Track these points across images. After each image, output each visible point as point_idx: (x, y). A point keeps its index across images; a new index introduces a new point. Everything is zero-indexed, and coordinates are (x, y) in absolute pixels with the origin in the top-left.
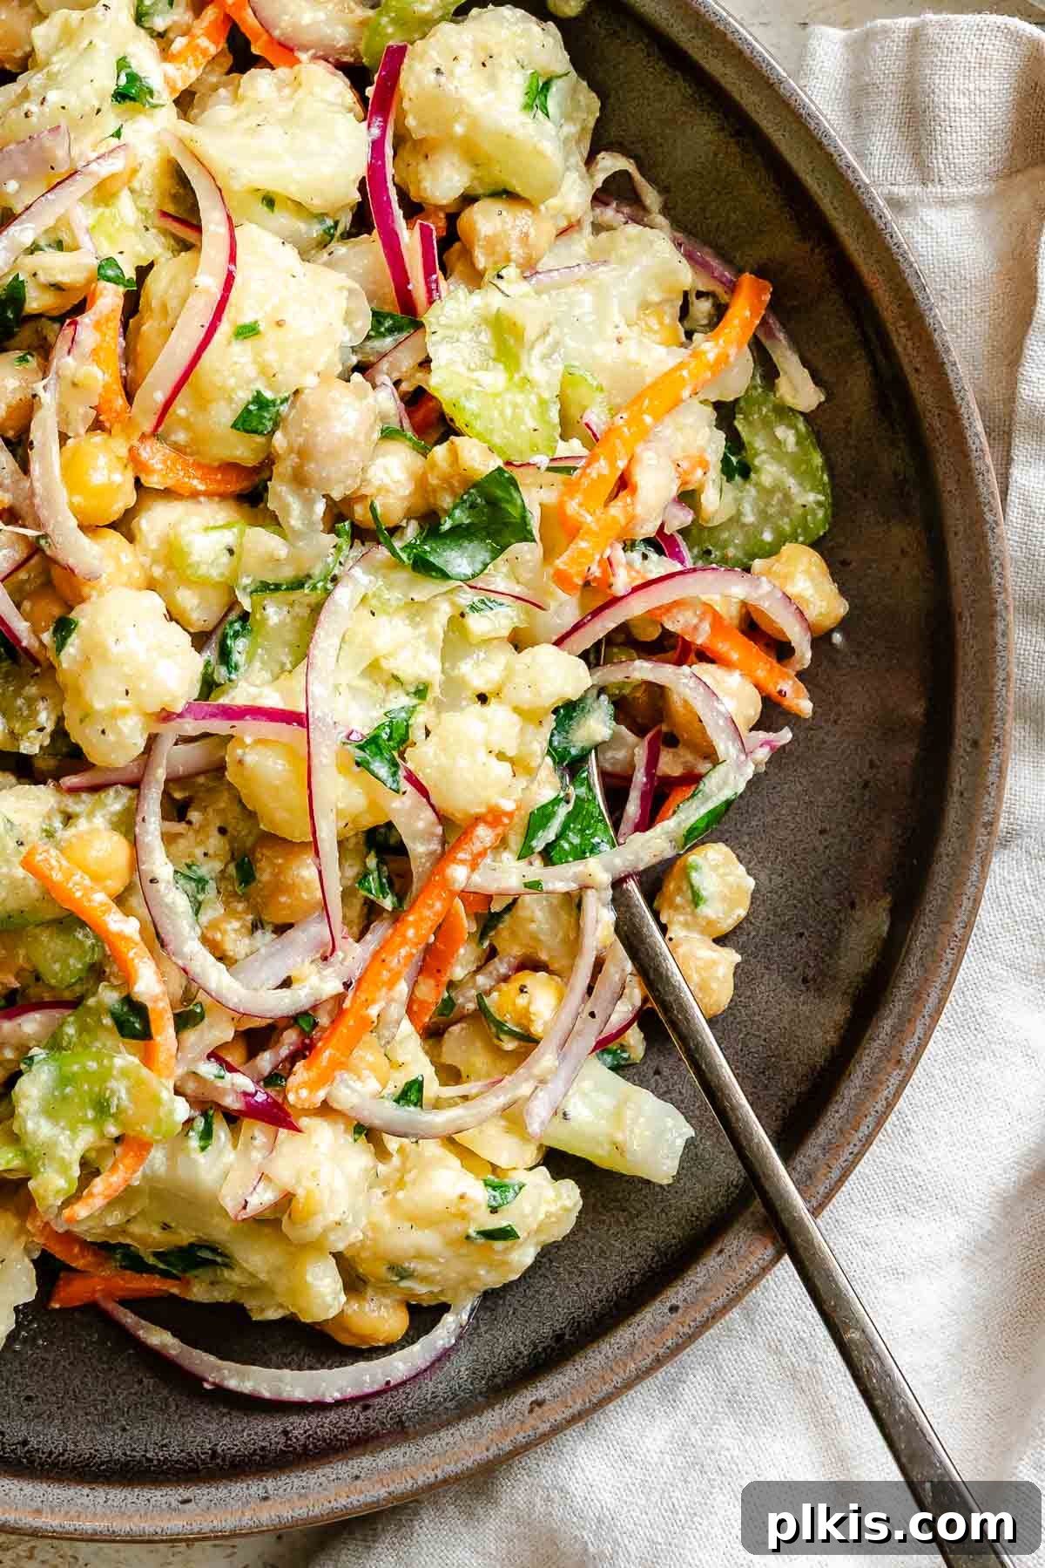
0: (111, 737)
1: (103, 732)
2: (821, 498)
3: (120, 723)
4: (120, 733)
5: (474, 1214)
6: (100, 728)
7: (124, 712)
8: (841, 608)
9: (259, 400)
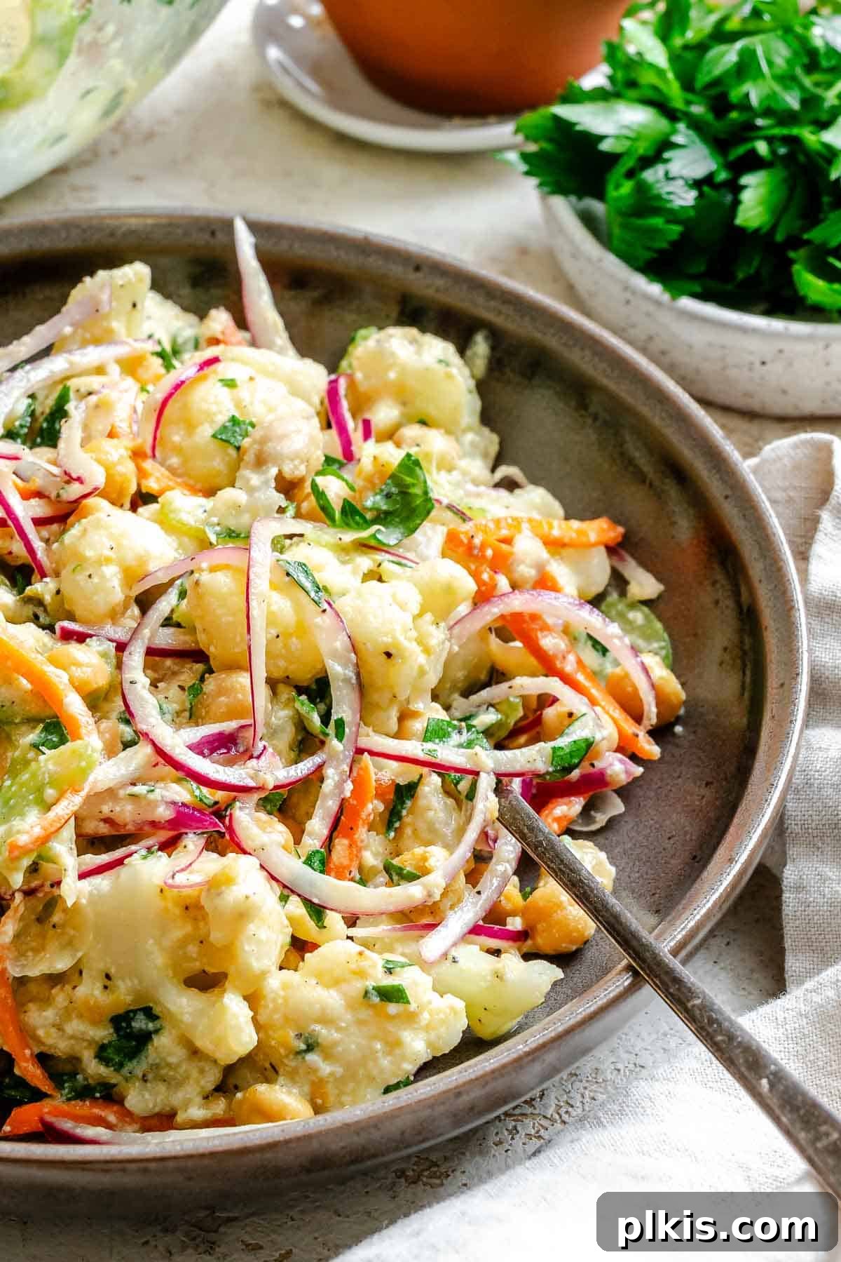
0: (95, 580)
1: (90, 576)
2: (663, 644)
3: (104, 568)
4: (103, 577)
5: (370, 971)
6: (88, 574)
7: (108, 561)
8: (683, 696)
9: (233, 420)
